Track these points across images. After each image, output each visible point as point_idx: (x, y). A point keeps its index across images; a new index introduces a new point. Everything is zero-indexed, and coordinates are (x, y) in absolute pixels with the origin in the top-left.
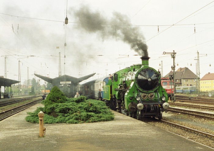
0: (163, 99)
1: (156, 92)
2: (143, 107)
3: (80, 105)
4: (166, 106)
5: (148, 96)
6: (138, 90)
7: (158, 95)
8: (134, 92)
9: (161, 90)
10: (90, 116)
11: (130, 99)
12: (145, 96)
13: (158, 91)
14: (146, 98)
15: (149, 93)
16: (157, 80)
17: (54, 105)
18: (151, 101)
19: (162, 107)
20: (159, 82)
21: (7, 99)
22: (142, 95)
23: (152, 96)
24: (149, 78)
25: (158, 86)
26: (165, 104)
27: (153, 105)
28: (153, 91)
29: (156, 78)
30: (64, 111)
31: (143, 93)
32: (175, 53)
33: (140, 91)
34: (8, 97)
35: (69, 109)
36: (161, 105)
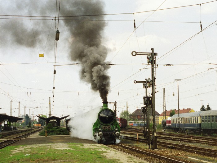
0: (116, 130)
1: (112, 124)
2: (102, 134)
3: (58, 129)
4: (118, 134)
5: (107, 128)
6: (100, 123)
7: (113, 127)
8: (97, 125)
9: (115, 124)
10: (61, 133)
11: (95, 130)
12: (104, 128)
13: (113, 124)
14: (105, 129)
15: (108, 126)
16: (113, 117)
17: (49, 129)
18: (109, 131)
19: (115, 135)
20: (114, 118)
21: (15, 131)
22: (103, 127)
23: (109, 128)
24: (107, 116)
25: (114, 121)
26: (117, 132)
27: (110, 133)
28: (110, 124)
29: (112, 115)
30: (52, 131)
31: (104, 125)
32: (116, 103)
33: (101, 124)
34: (16, 129)
35: (54, 131)
36: (115, 133)
